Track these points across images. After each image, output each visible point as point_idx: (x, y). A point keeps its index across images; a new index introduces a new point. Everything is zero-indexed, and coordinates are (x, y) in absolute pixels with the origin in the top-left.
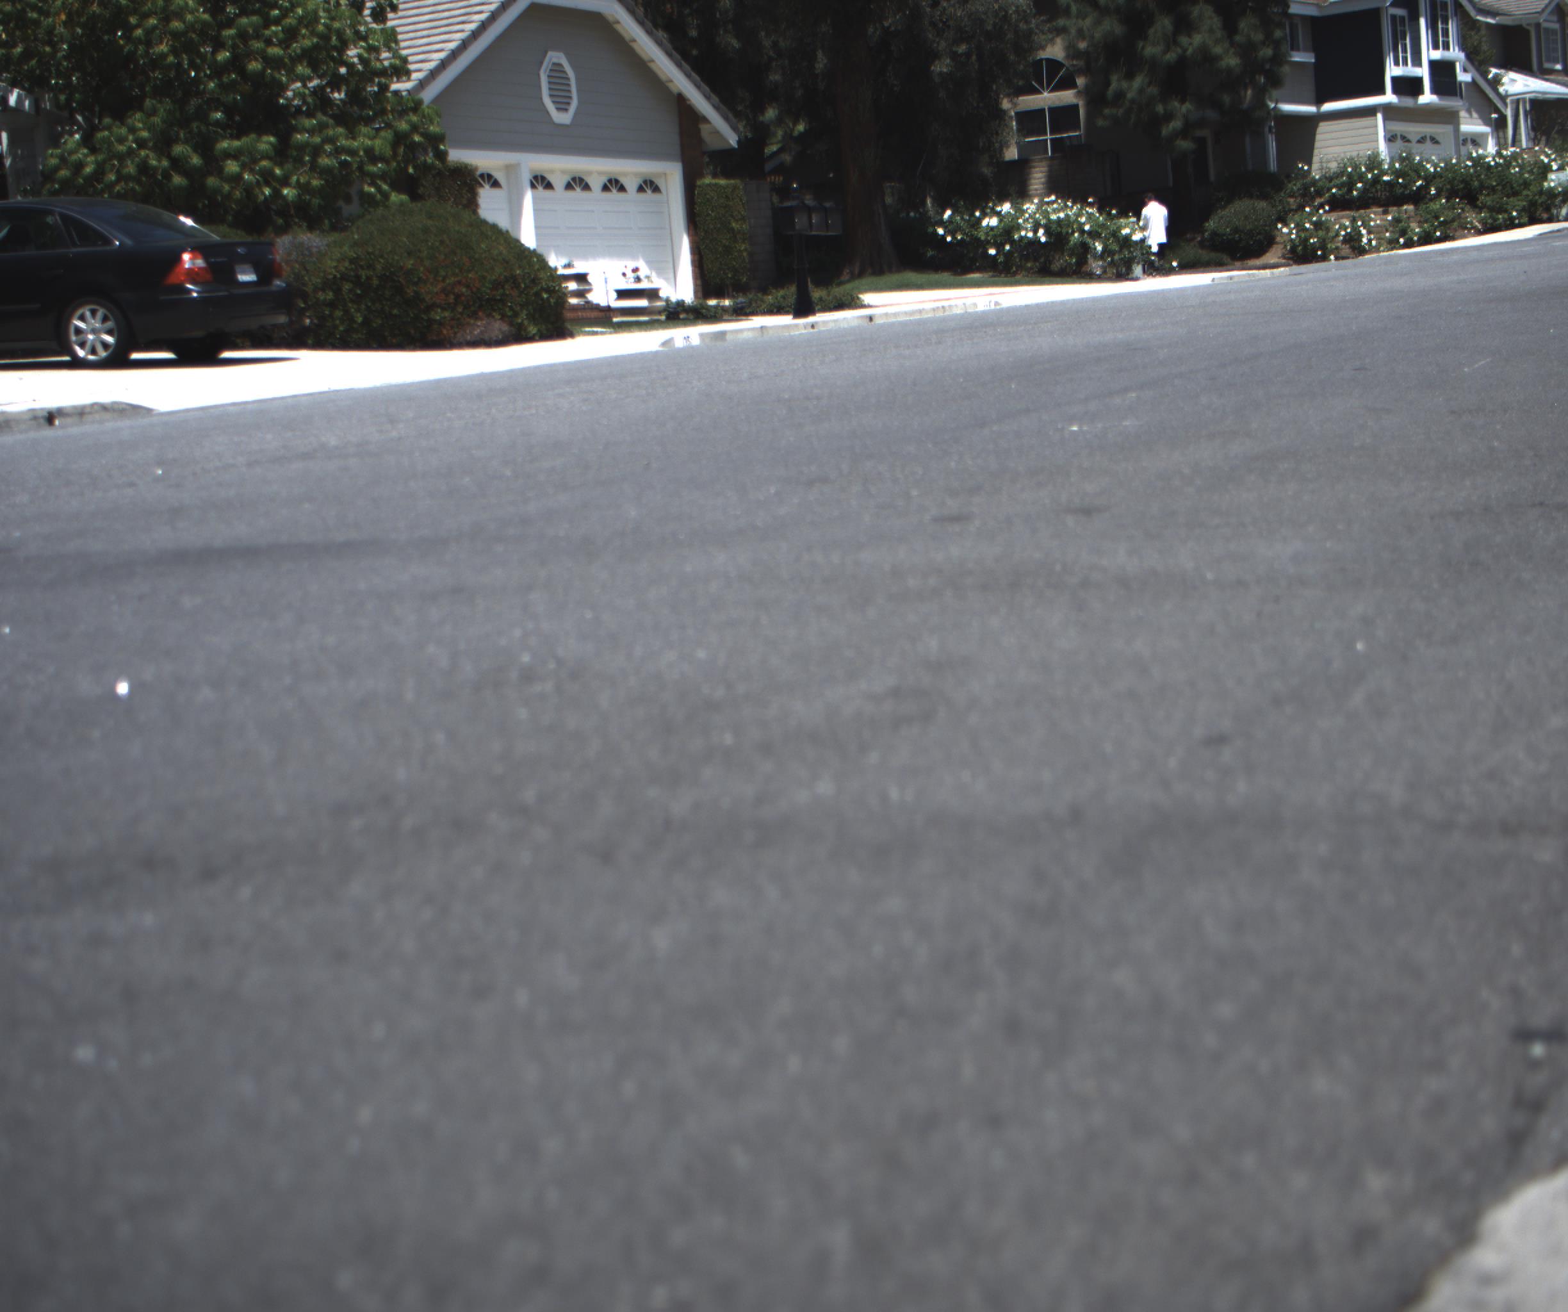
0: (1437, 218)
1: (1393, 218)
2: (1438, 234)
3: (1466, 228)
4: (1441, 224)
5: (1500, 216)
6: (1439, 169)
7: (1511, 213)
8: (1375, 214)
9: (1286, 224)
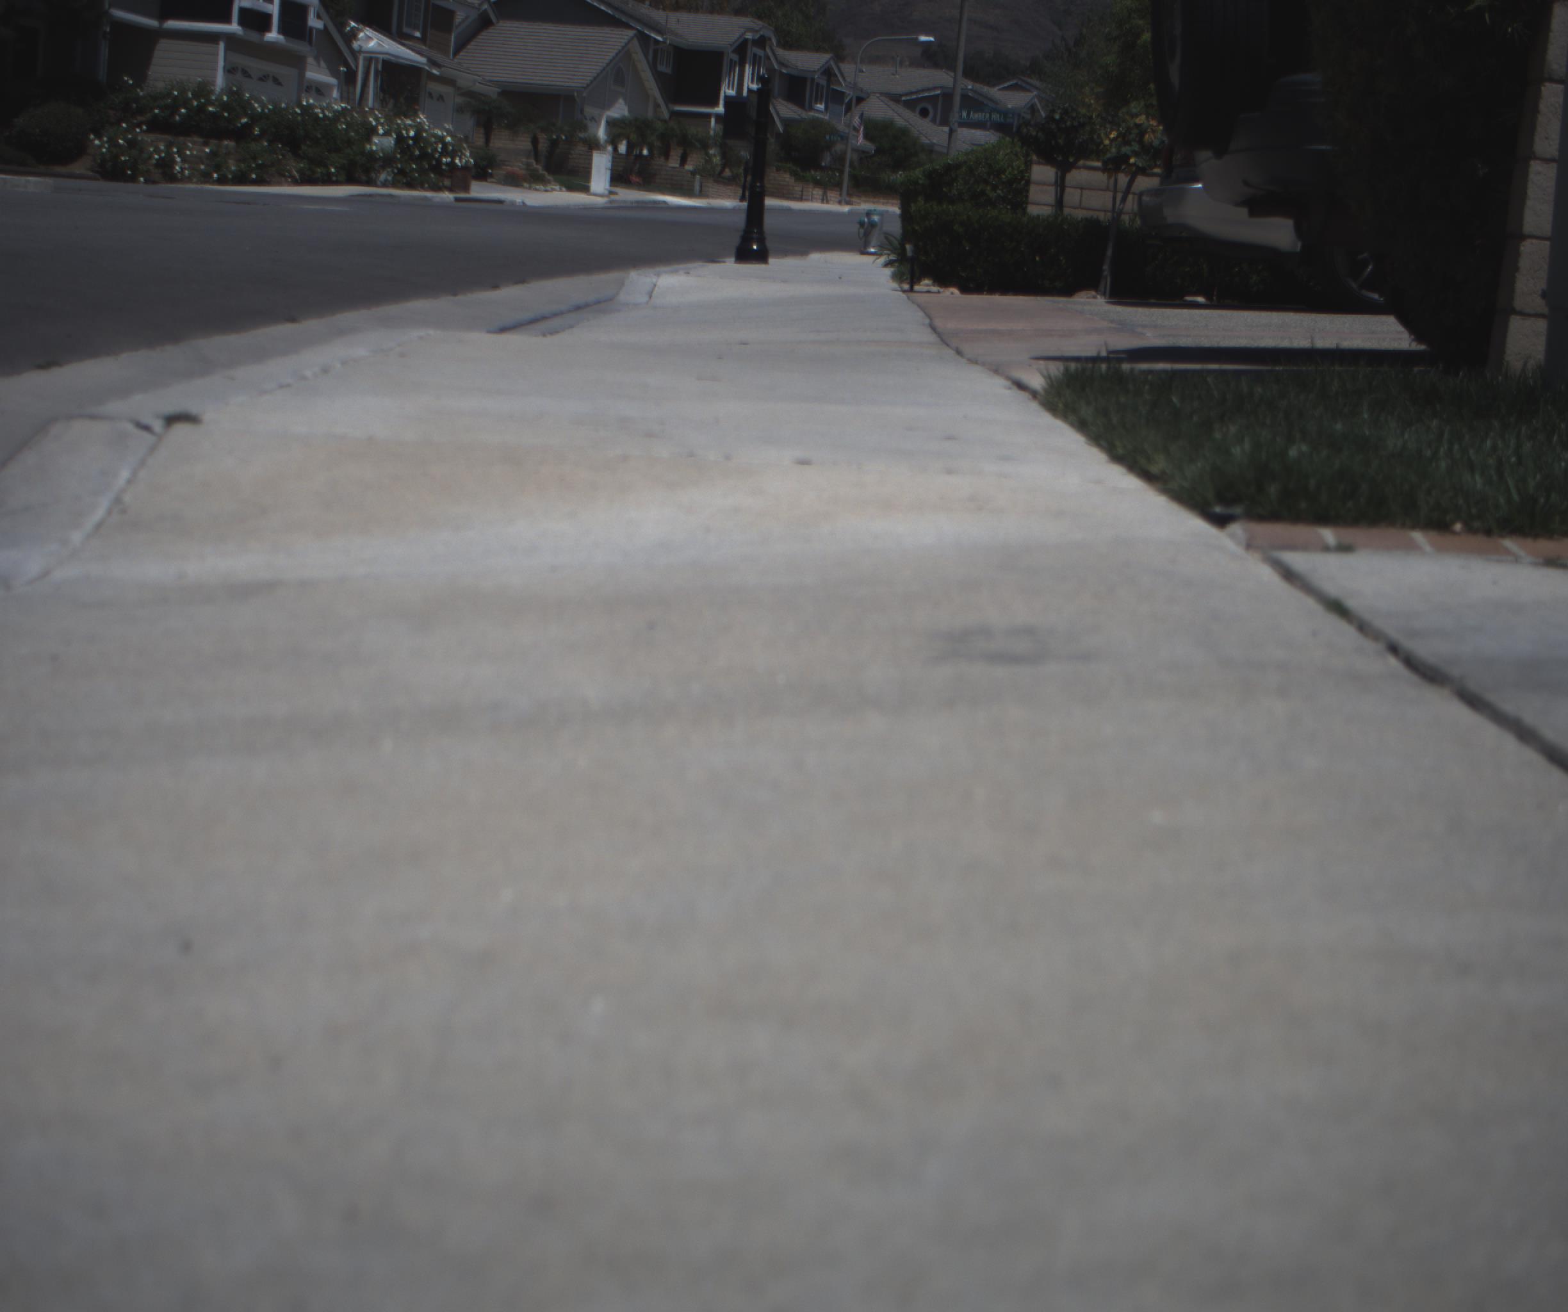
0: (255, 158)
1: (211, 151)
2: (254, 176)
3: (284, 176)
4: (259, 167)
5: (319, 170)
6: (266, 111)
7: (329, 169)
8: (194, 143)
9: (100, 138)
